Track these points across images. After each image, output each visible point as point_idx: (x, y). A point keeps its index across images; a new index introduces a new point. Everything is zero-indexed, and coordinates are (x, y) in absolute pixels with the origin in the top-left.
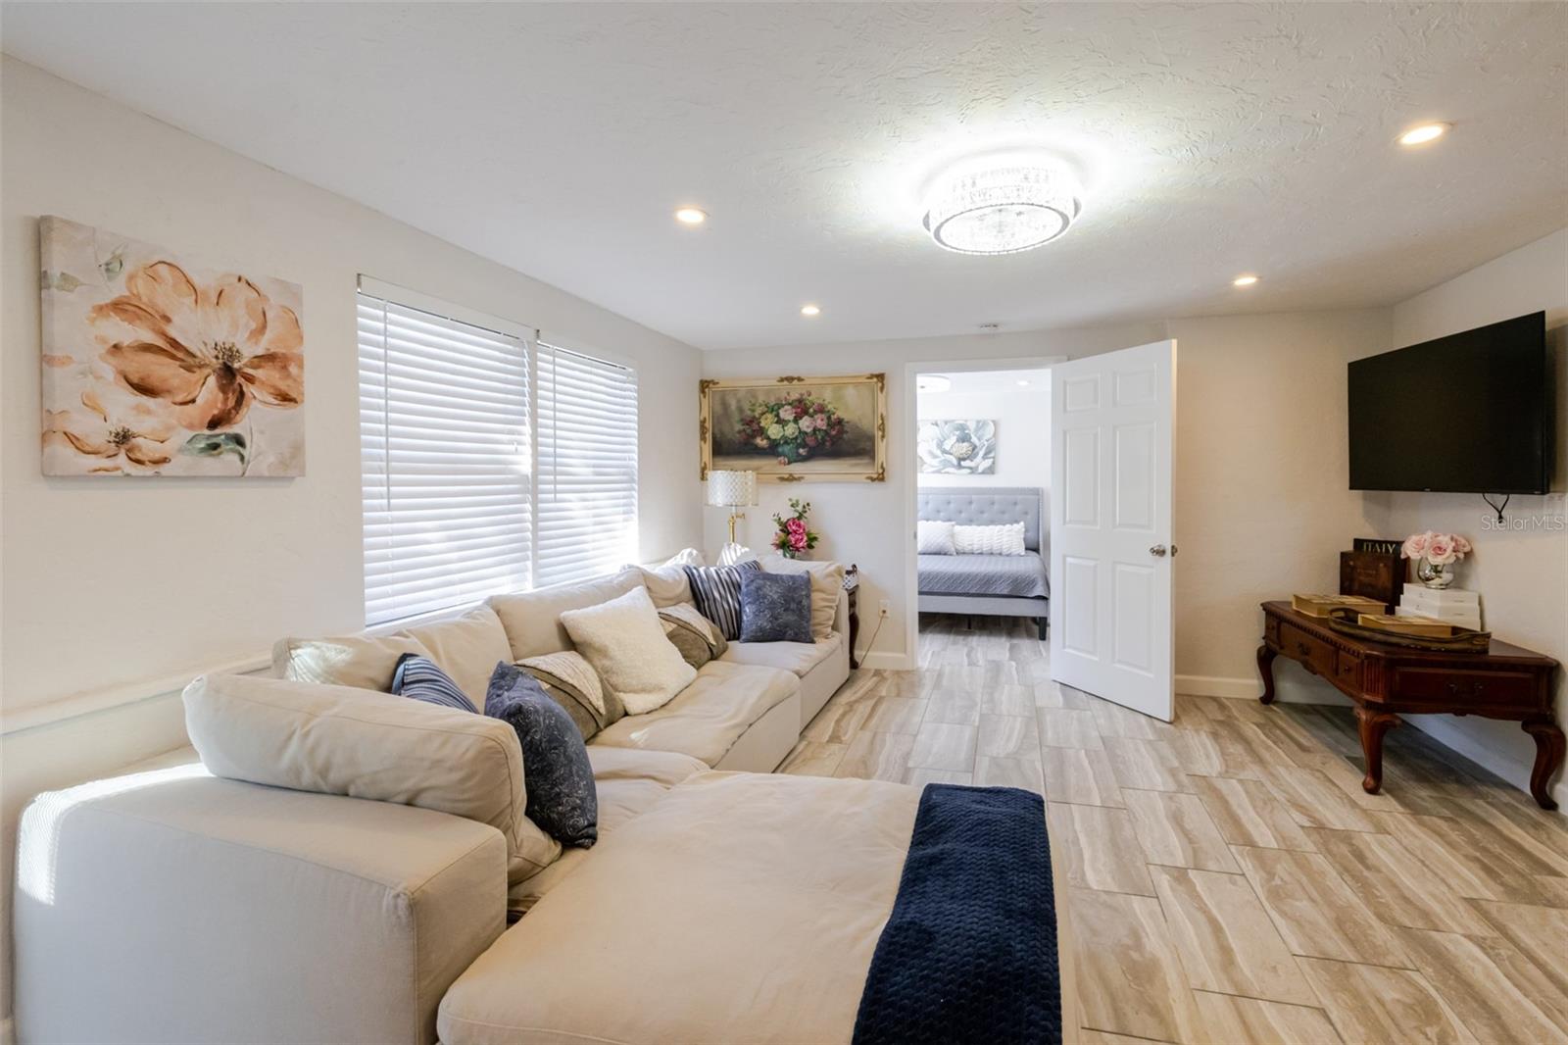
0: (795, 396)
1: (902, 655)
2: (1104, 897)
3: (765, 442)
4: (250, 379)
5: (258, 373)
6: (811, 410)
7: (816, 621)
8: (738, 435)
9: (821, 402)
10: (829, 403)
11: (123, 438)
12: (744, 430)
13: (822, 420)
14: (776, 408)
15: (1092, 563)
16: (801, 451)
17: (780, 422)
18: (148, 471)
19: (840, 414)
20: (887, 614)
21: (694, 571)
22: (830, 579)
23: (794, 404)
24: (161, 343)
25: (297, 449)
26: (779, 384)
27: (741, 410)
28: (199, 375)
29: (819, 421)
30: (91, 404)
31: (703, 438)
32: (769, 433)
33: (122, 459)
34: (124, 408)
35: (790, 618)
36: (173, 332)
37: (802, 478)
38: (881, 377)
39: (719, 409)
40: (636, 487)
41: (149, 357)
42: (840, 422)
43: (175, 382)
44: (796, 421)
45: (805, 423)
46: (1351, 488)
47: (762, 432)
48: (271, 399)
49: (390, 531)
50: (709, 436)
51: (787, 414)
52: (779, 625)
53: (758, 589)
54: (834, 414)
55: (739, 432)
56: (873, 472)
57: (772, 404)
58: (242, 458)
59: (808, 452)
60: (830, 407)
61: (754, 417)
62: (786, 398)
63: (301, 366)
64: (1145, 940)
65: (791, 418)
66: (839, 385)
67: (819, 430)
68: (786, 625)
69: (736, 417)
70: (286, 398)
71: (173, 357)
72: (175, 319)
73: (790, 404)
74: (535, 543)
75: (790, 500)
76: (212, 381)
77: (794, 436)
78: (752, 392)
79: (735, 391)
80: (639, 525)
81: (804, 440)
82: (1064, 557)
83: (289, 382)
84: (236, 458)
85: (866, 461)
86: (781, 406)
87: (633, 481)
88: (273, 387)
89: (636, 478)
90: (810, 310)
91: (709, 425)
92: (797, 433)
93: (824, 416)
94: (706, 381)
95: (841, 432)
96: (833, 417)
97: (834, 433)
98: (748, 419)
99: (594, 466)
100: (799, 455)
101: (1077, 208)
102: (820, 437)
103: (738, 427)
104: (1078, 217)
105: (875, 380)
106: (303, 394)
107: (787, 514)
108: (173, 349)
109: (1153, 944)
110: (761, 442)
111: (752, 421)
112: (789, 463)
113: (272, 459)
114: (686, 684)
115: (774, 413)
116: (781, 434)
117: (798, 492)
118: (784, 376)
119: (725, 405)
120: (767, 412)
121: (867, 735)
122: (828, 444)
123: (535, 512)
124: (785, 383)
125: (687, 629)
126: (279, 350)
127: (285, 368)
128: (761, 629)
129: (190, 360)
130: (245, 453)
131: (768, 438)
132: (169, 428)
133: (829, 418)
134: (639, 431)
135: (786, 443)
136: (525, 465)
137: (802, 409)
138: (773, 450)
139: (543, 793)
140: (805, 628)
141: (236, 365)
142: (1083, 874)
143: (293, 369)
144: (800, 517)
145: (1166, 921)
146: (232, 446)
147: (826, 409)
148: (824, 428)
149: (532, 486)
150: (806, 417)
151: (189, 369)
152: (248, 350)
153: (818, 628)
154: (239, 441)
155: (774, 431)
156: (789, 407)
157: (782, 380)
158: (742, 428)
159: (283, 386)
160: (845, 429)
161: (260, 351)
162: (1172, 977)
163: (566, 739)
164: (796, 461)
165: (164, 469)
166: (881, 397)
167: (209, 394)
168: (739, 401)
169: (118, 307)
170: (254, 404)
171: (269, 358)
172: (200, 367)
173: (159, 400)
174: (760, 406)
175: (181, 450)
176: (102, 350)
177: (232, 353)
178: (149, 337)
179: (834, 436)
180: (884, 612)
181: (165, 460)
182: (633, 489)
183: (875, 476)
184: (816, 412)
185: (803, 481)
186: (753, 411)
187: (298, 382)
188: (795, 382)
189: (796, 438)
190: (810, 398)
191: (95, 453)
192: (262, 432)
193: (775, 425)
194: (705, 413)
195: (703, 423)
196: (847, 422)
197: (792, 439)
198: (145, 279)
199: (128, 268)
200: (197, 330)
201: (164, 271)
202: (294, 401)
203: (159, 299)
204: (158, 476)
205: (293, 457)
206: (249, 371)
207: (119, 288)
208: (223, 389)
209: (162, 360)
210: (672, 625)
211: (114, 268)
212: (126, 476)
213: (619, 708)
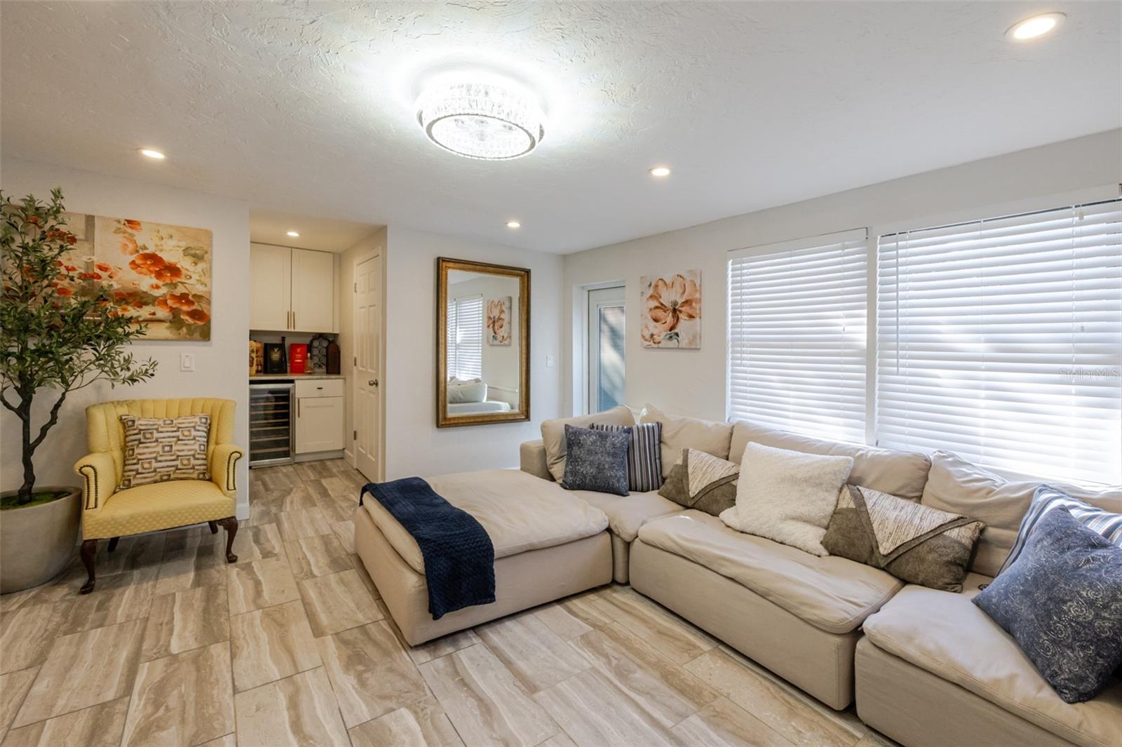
4: (680, 312)
5: (683, 309)
11: (652, 336)
18: (656, 346)
24: (659, 305)
28: (668, 312)
30: (646, 327)
33: (652, 342)
34: (653, 327)
36: (662, 301)
41: (657, 310)
43: (662, 317)
48: (686, 318)
58: (678, 341)
70: (691, 317)
71: (662, 309)
72: (662, 297)
74: (871, 407)
76: (671, 315)
83: (693, 310)
84: (676, 341)
88: (688, 313)
108: (662, 307)
113: (686, 341)
123: (871, 381)
126: (690, 298)
127: (691, 304)
129: (666, 309)
130: (679, 339)
132: (661, 332)
141: (677, 307)
143: (694, 305)
146: (676, 337)
149: (867, 359)
151: (665, 312)
152: (680, 301)
154: (677, 334)
159: (690, 312)
161: (683, 300)
165: (660, 346)
167: (670, 319)
169: (651, 297)
170: (682, 321)
171: (687, 302)
173: (660, 323)
175: (664, 339)
176: (648, 310)
177: (675, 303)
178: (656, 304)
181: (659, 343)
191: (647, 341)
192: (684, 331)
198: (656, 286)
199: (653, 285)
200: (668, 297)
201: (660, 282)
202: (694, 317)
203: (659, 292)
204: (659, 348)
205: (693, 340)
206: (680, 309)
207: (651, 291)
208: (673, 317)
209: (660, 310)
210: (852, 505)
211: (650, 285)
212: (653, 347)
213: (714, 508)
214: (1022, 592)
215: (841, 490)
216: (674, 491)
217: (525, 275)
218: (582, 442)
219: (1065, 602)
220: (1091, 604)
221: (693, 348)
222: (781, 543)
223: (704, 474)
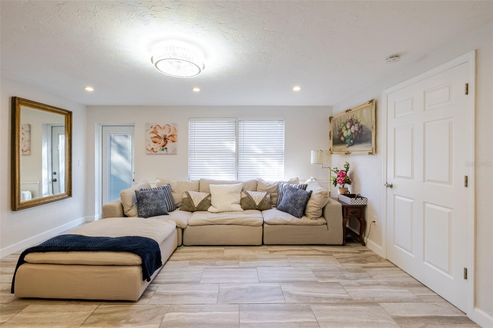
0: (350, 118)
1: (381, 247)
4: (168, 139)
6: (354, 123)
9: (356, 118)
10: (359, 118)
11: (152, 149)
13: (357, 127)
14: (346, 124)
16: (351, 141)
17: (347, 129)
18: (155, 153)
19: (362, 123)
21: (282, 184)
23: (350, 121)
24: (157, 136)
25: (176, 149)
26: (346, 113)
27: (338, 126)
29: (356, 127)
30: (149, 145)
31: (330, 139)
32: (344, 134)
33: (152, 152)
34: (153, 145)
36: (158, 134)
37: (351, 153)
38: (372, 101)
39: (334, 127)
41: (155, 138)
42: (362, 126)
43: (158, 141)
45: (353, 129)
47: (342, 134)
48: (171, 142)
50: (332, 138)
54: (360, 123)
55: (338, 135)
56: (370, 150)
57: (345, 122)
58: (167, 151)
59: (353, 141)
61: (341, 128)
62: (348, 119)
65: (349, 127)
66: (361, 109)
69: (337, 129)
70: (173, 141)
71: (158, 138)
72: (159, 133)
75: (346, 162)
76: (163, 140)
77: (350, 135)
79: (337, 119)
81: (352, 136)
84: (166, 151)
85: (369, 144)
86: (347, 122)
87: (282, 154)
91: (332, 133)
93: (357, 125)
95: (362, 131)
96: (360, 124)
97: (360, 132)
100: (351, 143)
102: (356, 135)
105: (371, 103)
108: (158, 137)
110: (342, 138)
111: (340, 130)
112: (348, 147)
113: (171, 151)
115: (345, 126)
116: (347, 135)
117: (348, 159)
119: (335, 125)
122: (358, 137)
124: (347, 113)
126: (173, 134)
127: (173, 137)
128: (283, 207)
129: (160, 138)
130: (167, 150)
131: (344, 137)
132: (158, 147)
133: (359, 125)
135: (348, 138)
137: (352, 123)
138: (345, 141)
141: (166, 137)
143: (175, 137)
146: (165, 149)
147: (358, 121)
148: (357, 130)
151: (160, 139)
152: (168, 135)
154: (166, 148)
156: (349, 123)
157: (346, 111)
158: (338, 133)
159: (173, 140)
160: (364, 130)
161: (170, 135)
164: (350, 146)
165: (157, 153)
167: (162, 142)
168: (338, 123)
169: (152, 132)
170: (169, 143)
171: (171, 135)
172: (162, 138)
173: (156, 144)
174: (342, 124)
175: (159, 150)
176: (150, 138)
177: (166, 136)
178: (155, 135)
179: (360, 134)
180: (374, 222)
181: (157, 152)
182: (283, 157)
183: (371, 152)
184: (356, 123)
186: (341, 126)
187: (176, 139)
188: (350, 112)
189: (350, 136)
190: (354, 117)
191: (150, 151)
192: (170, 147)
193: (345, 131)
194: (332, 130)
195: (330, 133)
196: (364, 126)
198: (155, 128)
199: (153, 127)
200: (161, 133)
201: (157, 126)
202: (175, 142)
203: (157, 130)
204: (156, 154)
205: (174, 150)
206: (168, 138)
207: (152, 130)
208: (164, 141)
209: (157, 138)
210: (246, 196)
211: (152, 127)
212: (153, 154)
213: (205, 208)
214: (290, 202)
215: (241, 193)
216: (187, 207)
217: (69, 114)
218: (147, 196)
219: (297, 201)
220: (301, 199)
221: (174, 153)
222: (232, 211)
223: (198, 198)
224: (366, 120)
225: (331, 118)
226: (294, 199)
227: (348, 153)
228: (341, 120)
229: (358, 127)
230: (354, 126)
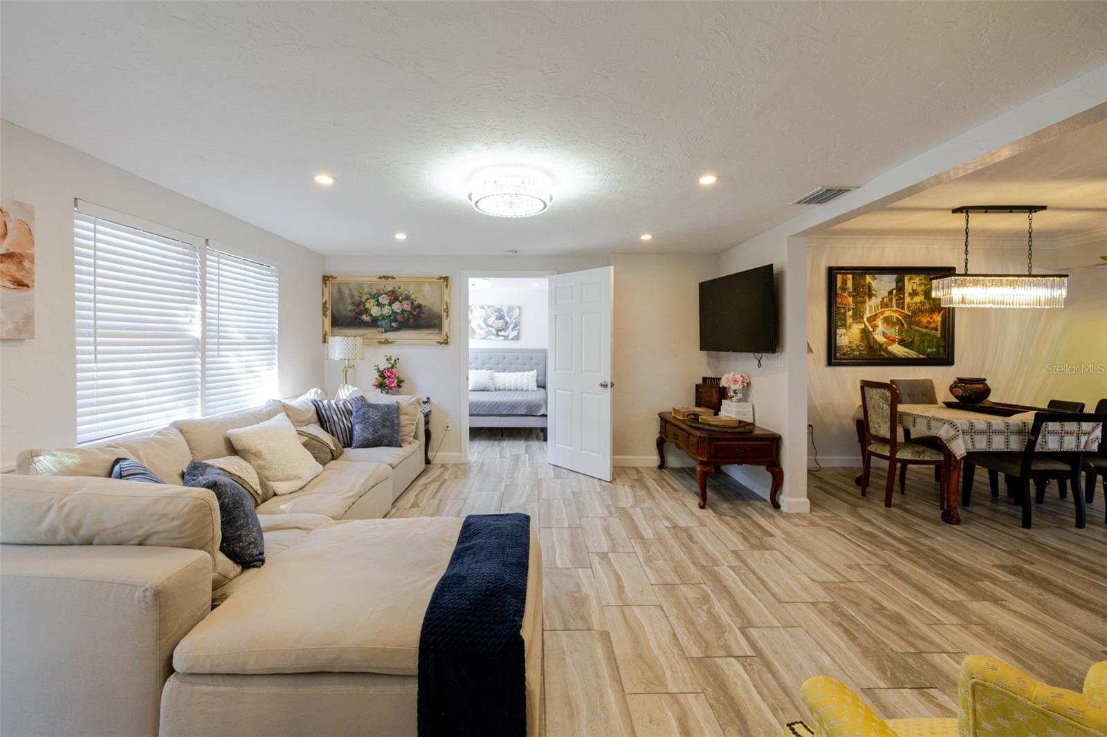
0: (389, 288)
1: (459, 454)
2: (564, 571)
3: (369, 318)
6: (400, 298)
7: (403, 433)
8: (350, 313)
9: (407, 293)
10: (412, 294)
12: (354, 310)
13: (408, 305)
14: (376, 295)
15: (570, 393)
16: (393, 324)
17: (379, 304)
19: (420, 301)
20: (450, 428)
21: (320, 403)
22: (413, 406)
23: (389, 293)
25: (29, 320)
26: (379, 280)
27: (352, 296)
29: (405, 305)
31: (325, 314)
32: (372, 312)
35: (386, 431)
37: (394, 342)
38: (446, 279)
39: (336, 295)
40: (276, 347)
42: (419, 306)
44: (390, 304)
45: (397, 307)
46: (701, 350)
47: (366, 311)
48: (9, 285)
49: (95, 377)
50: (329, 313)
51: (384, 300)
52: (378, 436)
53: (364, 413)
54: (415, 301)
55: (351, 311)
56: (441, 338)
57: (374, 293)
59: (398, 325)
60: (413, 296)
61: (361, 301)
62: (383, 290)
63: (32, 262)
64: (582, 588)
65: (387, 302)
66: (419, 282)
67: (406, 311)
68: (383, 436)
69: (349, 301)
70: (20, 284)
73: (386, 294)
74: (204, 385)
75: (386, 356)
77: (389, 314)
78: (360, 285)
79: (347, 284)
80: (279, 372)
81: (395, 317)
82: (555, 390)
83: (24, 273)
85: (436, 331)
86: (380, 295)
87: (275, 343)
88: (11, 276)
89: (277, 341)
90: (401, 236)
91: (329, 306)
92: (391, 313)
93: (409, 302)
94: (327, 276)
95: (421, 312)
96: (415, 303)
97: (415, 313)
98: (357, 302)
99: (247, 333)
100: (393, 327)
101: (551, 199)
102: (406, 316)
103: (350, 307)
104: (552, 203)
105: (442, 280)
106: (33, 281)
107: (384, 365)
109: (587, 589)
110: (365, 318)
111: (359, 304)
112: (385, 332)
113: (10, 326)
114: (317, 474)
115: (376, 299)
116: (380, 313)
117: (390, 351)
118: (382, 275)
119: (340, 292)
120: (371, 298)
121: (436, 502)
122: (411, 320)
123: (203, 364)
124: (383, 279)
125: (316, 440)
126: (18, 250)
127: (20, 263)
128: (367, 439)
131: (371, 315)
133: (412, 303)
134: (279, 309)
135: (383, 319)
136: (196, 331)
137: (394, 297)
138: (374, 323)
139: (229, 535)
140: (395, 437)
142: (555, 561)
143: (26, 264)
144: (392, 368)
145: (594, 577)
147: (410, 298)
148: (409, 310)
149: (201, 346)
150: (397, 302)
153: (405, 437)
155: (375, 311)
156: (386, 296)
157: (381, 278)
158: (352, 308)
159: (19, 275)
160: (423, 311)
161: (3, 251)
162: (593, 603)
163: (244, 502)
164: (390, 331)
166: (446, 291)
168: (350, 290)
171: (10, 256)
174: (366, 294)
179: (416, 315)
180: (447, 427)
182: (275, 349)
183: (442, 341)
184: (403, 299)
185: (395, 344)
186: (361, 297)
187: (30, 273)
188: (390, 279)
189: (390, 316)
190: (400, 290)
192: (2, 308)
193: (375, 307)
194: (327, 297)
195: (324, 305)
196: (424, 307)
197: (387, 317)
202: (27, 286)
205: (25, 325)
221: (24, 335)
224: (427, 297)
225: (326, 279)
226: (388, 420)
227: (387, 342)
228: (361, 287)
229: (410, 305)
230: (401, 302)
